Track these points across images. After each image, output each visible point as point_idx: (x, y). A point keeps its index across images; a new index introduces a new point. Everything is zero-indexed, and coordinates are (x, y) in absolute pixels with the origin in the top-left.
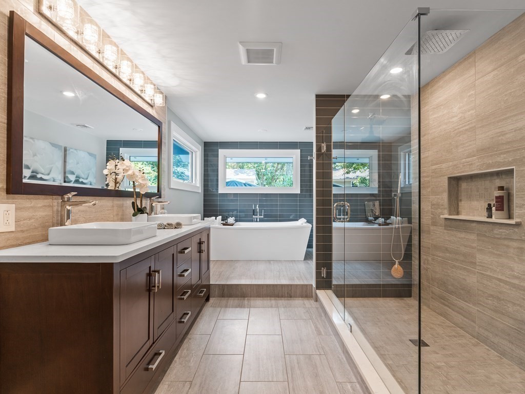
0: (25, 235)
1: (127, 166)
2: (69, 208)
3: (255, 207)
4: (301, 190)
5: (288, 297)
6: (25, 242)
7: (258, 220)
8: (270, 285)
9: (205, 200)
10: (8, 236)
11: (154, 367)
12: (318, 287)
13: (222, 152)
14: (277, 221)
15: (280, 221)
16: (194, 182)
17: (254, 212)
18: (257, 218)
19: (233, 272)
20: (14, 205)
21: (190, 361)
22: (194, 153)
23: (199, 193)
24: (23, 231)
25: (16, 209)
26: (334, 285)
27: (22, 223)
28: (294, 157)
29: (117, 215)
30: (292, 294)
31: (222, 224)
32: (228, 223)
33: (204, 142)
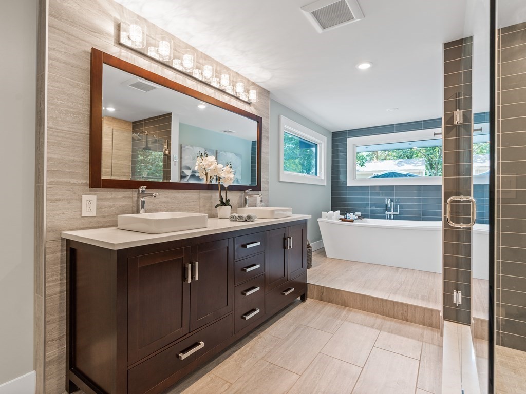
0: (105, 219)
1: (210, 162)
2: (142, 199)
5: (402, 320)
6: (106, 225)
7: (392, 217)
8: (378, 299)
9: (333, 194)
10: (91, 219)
11: (184, 357)
12: (446, 317)
13: (351, 141)
14: (420, 220)
15: (424, 219)
16: (318, 175)
17: (387, 208)
18: (390, 215)
19: (342, 274)
20: (96, 196)
21: (245, 361)
22: (318, 145)
23: (324, 186)
24: (104, 217)
25: (98, 199)
26: (475, 319)
27: (103, 210)
29: (204, 206)
30: (409, 318)
31: (340, 219)
32: (347, 219)
33: (332, 133)
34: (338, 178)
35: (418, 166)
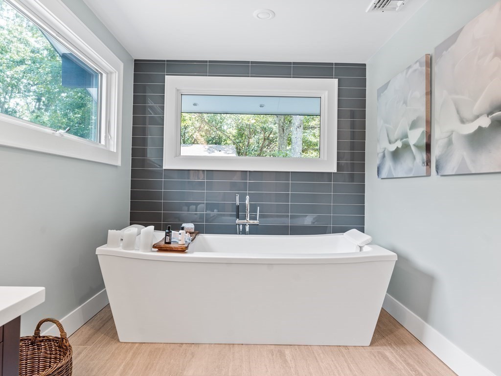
3: (242, 199)
4: (339, 166)
7: (247, 230)
9: (134, 184)
13: (172, 82)
16: (103, 142)
17: (239, 211)
18: (244, 225)
22: (104, 76)
23: (116, 166)
28: (325, 95)
31: (154, 247)
32: (172, 245)
33: (135, 60)
34: (144, 152)
35: (228, 153)
